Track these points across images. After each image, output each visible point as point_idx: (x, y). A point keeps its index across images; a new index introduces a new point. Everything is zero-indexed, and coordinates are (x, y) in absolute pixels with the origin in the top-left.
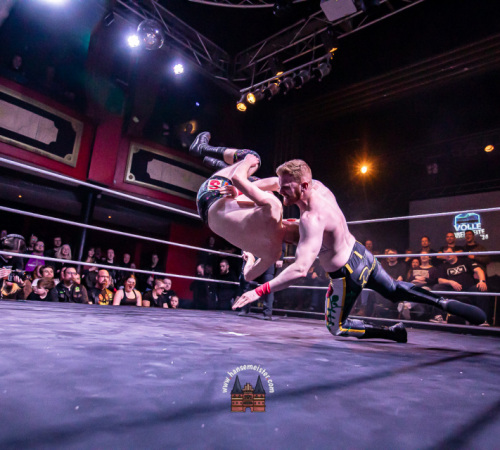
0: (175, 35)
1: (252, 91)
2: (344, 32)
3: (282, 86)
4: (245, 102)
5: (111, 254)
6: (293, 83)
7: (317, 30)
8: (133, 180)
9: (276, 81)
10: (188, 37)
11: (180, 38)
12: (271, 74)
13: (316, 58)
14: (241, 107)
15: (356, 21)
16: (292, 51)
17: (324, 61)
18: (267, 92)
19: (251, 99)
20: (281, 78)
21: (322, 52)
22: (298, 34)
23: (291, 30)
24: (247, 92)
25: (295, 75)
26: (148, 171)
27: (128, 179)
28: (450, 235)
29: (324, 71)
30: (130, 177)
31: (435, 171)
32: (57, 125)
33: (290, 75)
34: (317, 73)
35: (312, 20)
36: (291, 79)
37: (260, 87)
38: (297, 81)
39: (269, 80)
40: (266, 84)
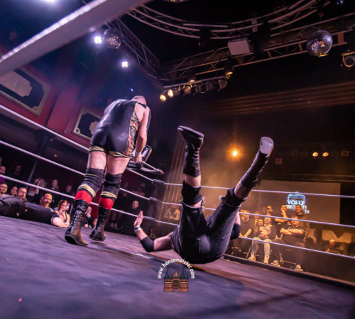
0: (127, 42)
1: (172, 88)
2: (238, 64)
3: (193, 89)
4: (166, 95)
5: (55, 182)
6: (200, 89)
7: (221, 58)
8: (79, 133)
9: (189, 86)
10: (135, 45)
11: (130, 45)
12: (187, 80)
13: (217, 76)
14: (163, 98)
15: (247, 58)
16: (203, 69)
17: (223, 79)
18: (182, 91)
19: (171, 93)
20: (193, 84)
21: (223, 73)
22: (208, 58)
23: (205, 55)
24: (169, 89)
25: (202, 84)
26: (90, 129)
27: (75, 131)
28: (284, 206)
29: (222, 85)
30: (76, 130)
31: (281, 163)
32: (32, 85)
33: (199, 84)
34: (217, 86)
35: (219, 52)
36: (200, 86)
37: (177, 87)
38: (204, 88)
39: (184, 84)
40: (182, 86)
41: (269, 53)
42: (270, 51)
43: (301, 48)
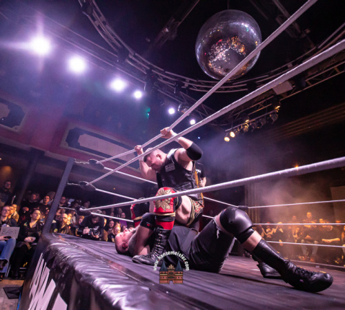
1: (232, 130)
2: (283, 98)
3: (250, 127)
4: (229, 136)
6: (256, 126)
9: (246, 125)
12: (243, 122)
13: (268, 112)
14: (227, 139)
15: (288, 93)
17: (274, 113)
18: (242, 131)
19: (232, 135)
20: (249, 123)
21: (272, 108)
24: (229, 132)
25: (257, 121)
29: (274, 118)
33: (254, 121)
34: (270, 120)
36: (255, 123)
37: (236, 128)
38: (259, 124)
39: (242, 125)
40: (240, 127)
41: (308, 83)
42: (309, 81)
43: (338, 71)
